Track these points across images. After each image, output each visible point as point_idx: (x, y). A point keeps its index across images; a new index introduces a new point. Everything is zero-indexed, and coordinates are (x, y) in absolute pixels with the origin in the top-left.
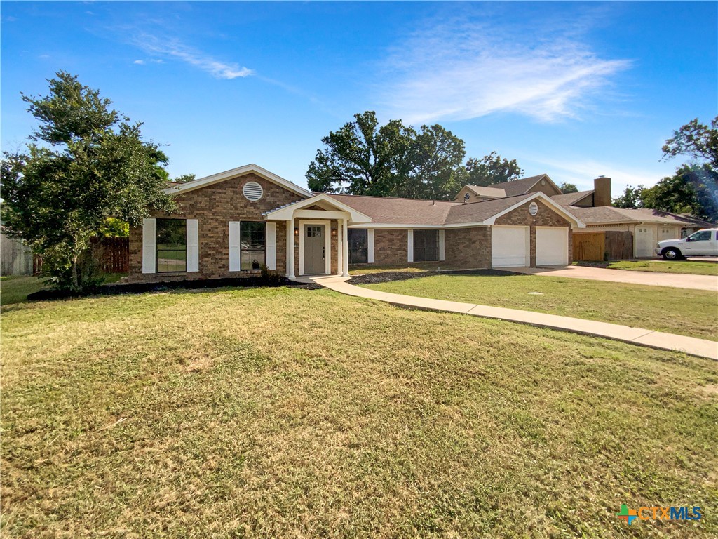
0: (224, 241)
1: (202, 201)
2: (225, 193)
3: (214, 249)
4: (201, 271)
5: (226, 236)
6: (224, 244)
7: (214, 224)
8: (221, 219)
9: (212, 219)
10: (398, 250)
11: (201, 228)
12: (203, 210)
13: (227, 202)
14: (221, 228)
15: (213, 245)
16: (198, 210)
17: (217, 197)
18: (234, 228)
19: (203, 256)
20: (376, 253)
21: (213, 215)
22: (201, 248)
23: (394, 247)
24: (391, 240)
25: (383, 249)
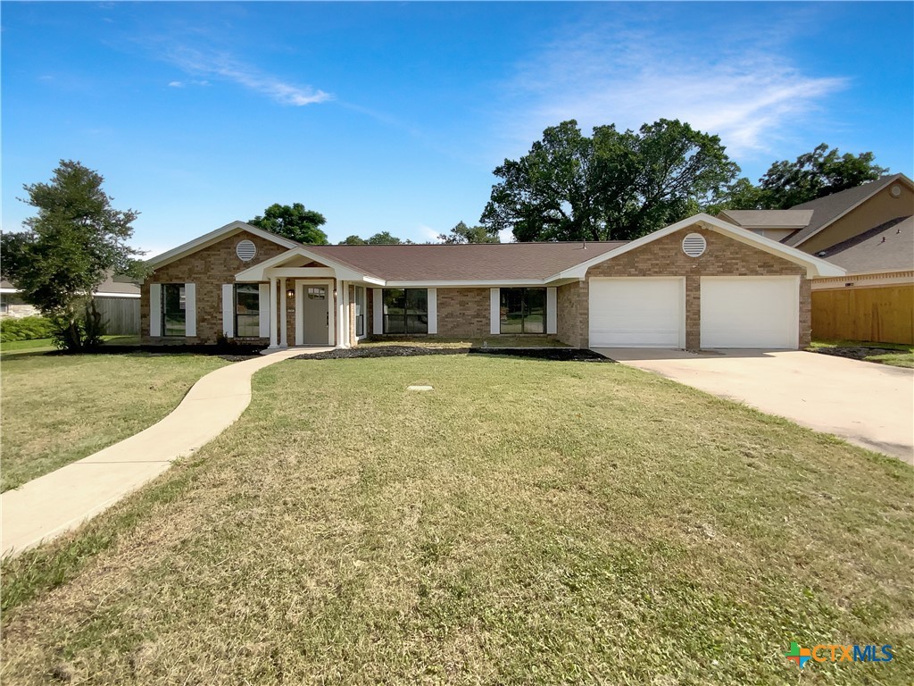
0: (218, 305)
1: (199, 264)
2: (219, 255)
3: (209, 314)
4: (198, 337)
5: (220, 300)
6: (218, 309)
7: (210, 287)
8: (215, 282)
9: (208, 283)
10: (474, 317)
11: (198, 292)
12: (200, 273)
13: (221, 264)
14: (215, 293)
15: (208, 309)
16: (195, 273)
17: (212, 259)
18: (228, 292)
19: (200, 320)
20: (441, 320)
21: (208, 278)
22: (198, 313)
23: (467, 312)
24: (462, 304)
25: (451, 315)
